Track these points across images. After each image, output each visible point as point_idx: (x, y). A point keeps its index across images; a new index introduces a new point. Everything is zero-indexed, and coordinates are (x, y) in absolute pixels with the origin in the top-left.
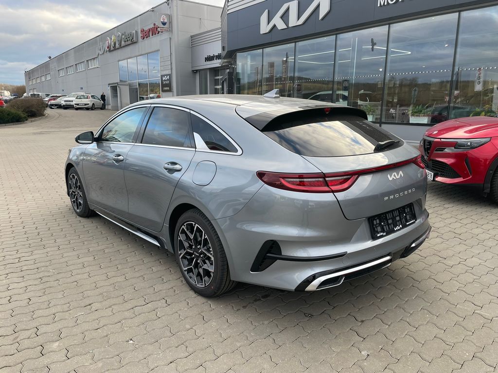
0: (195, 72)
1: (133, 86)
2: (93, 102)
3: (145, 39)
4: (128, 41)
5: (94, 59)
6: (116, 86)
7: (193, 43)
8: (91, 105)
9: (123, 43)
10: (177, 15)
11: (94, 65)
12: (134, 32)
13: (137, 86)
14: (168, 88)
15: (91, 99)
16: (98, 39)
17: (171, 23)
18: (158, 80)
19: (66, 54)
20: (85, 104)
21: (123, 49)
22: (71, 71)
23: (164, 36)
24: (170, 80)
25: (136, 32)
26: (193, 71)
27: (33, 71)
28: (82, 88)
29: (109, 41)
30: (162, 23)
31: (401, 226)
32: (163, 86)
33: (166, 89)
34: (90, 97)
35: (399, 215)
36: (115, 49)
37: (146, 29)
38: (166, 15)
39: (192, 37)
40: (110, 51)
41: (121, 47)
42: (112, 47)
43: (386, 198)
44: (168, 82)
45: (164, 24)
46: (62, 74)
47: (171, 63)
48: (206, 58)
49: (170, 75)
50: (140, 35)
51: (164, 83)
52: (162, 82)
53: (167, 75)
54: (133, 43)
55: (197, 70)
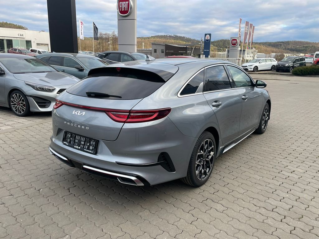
31: (80, 148)
35: (85, 142)
43: (65, 122)
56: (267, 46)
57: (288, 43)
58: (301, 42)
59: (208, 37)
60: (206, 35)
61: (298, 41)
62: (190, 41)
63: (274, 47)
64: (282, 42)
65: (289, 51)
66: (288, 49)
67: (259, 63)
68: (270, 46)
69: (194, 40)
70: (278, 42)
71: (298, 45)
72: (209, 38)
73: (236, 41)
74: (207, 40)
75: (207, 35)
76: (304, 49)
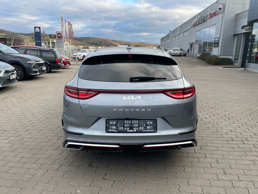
0: (235, 35)
1: (201, 44)
2: (180, 53)
3: (210, 18)
4: (202, 20)
5: (187, 31)
6: (192, 44)
7: (236, 19)
8: (179, 54)
9: (200, 22)
10: (229, 3)
11: (186, 34)
12: (206, 15)
13: (202, 44)
14: (217, 45)
15: (180, 51)
16: (190, 21)
17: (224, 8)
18: (212, 40)
19: (176, 29)
20: (176, 54)
21: (200, 25)
22: (177, 37)
23: (220, 16)
24: (218, 41)
25: (207, 15)
26: (234, 35)
27: (164, 38)
28: (180, 46)
29: (194, 21)
30: (219, 9)
32: (215, 43)
33: (215, 45)
34: (180, 50)
36: (196, 25)
37: (212, 13)
38: (222, 4)
39: (236, 15)
40: (194, 26)
41: (199, 24)
42: (195, 24)
44: (217, 42)
45: (220, 9)
46: (174, 39)
47: (221, 31)
48: (242, 27)
49: (219, 38)
50: (208, 16)
51: (215, 42)
52: (214, 42)
53: (217, 38)
54: (205, 21)
55: (236, 35)
56: (75, 40)
57: (88, 38)
58: (97, 38)
59: (37, 30)
60: (35, 28)
61: (95, 38)
62: (4, 32)
63: (80, 41)
64: (85, 38)
65: (90, 44)
66: (90, 43)
67: (86, 53)
68: (76, 40)
69: (8, 32)
70: (82, 38)
71: (95, 40)
72: (39, 31)
73: (61, 35)
74: (38, 33)
75: (37, 28)
76: (100, 44)
